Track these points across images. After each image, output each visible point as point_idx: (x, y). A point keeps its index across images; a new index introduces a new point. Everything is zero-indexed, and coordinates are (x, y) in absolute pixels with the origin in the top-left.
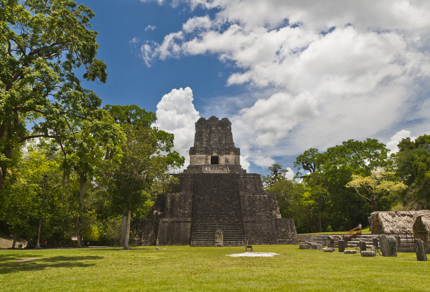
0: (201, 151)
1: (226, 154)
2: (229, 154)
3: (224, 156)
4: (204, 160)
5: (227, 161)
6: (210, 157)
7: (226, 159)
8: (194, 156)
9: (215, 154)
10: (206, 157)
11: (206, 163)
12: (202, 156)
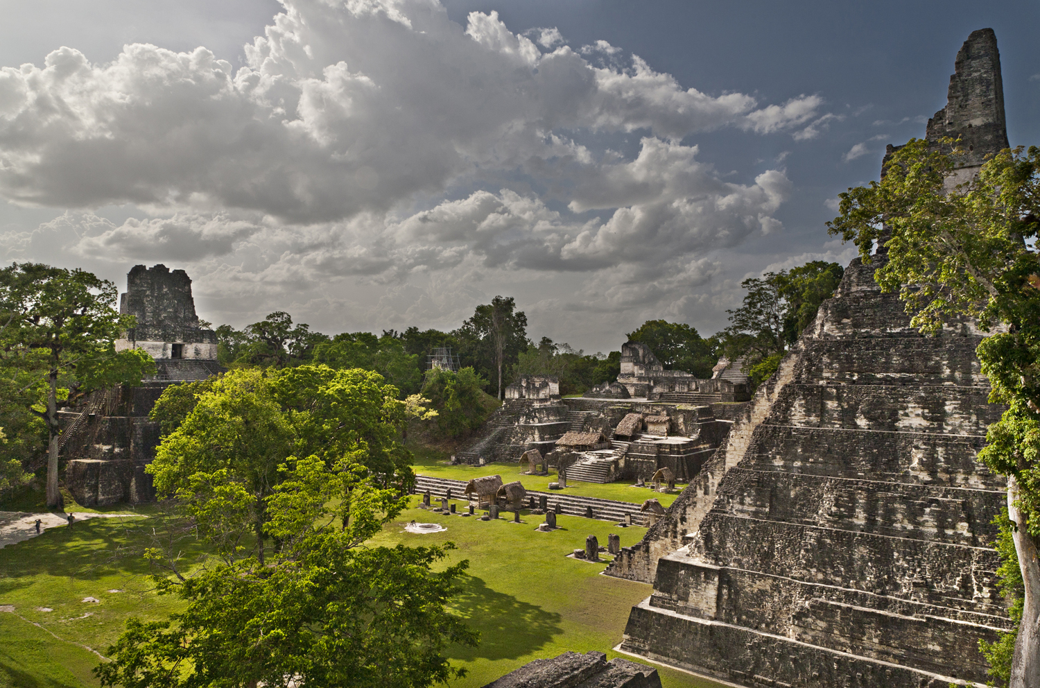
0: (156, 335)
1: (197, 341)
2: (201, 342)
3: (194, 345)
4: (161, 350)
5: (197, 352)
6: (170, 346)
7: (196, 350)
8: (144, 342)
9: (179, 341)
10: (165, 345)
11: (164, 355)
12: (158, 343)
